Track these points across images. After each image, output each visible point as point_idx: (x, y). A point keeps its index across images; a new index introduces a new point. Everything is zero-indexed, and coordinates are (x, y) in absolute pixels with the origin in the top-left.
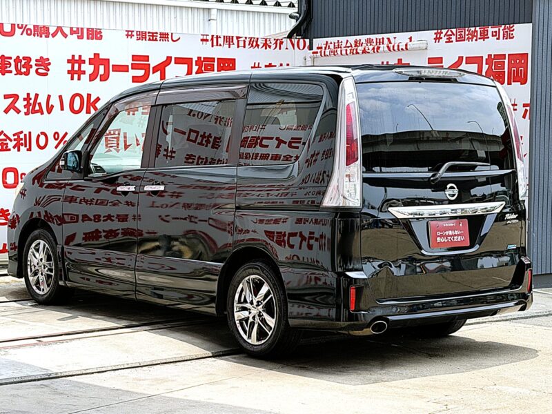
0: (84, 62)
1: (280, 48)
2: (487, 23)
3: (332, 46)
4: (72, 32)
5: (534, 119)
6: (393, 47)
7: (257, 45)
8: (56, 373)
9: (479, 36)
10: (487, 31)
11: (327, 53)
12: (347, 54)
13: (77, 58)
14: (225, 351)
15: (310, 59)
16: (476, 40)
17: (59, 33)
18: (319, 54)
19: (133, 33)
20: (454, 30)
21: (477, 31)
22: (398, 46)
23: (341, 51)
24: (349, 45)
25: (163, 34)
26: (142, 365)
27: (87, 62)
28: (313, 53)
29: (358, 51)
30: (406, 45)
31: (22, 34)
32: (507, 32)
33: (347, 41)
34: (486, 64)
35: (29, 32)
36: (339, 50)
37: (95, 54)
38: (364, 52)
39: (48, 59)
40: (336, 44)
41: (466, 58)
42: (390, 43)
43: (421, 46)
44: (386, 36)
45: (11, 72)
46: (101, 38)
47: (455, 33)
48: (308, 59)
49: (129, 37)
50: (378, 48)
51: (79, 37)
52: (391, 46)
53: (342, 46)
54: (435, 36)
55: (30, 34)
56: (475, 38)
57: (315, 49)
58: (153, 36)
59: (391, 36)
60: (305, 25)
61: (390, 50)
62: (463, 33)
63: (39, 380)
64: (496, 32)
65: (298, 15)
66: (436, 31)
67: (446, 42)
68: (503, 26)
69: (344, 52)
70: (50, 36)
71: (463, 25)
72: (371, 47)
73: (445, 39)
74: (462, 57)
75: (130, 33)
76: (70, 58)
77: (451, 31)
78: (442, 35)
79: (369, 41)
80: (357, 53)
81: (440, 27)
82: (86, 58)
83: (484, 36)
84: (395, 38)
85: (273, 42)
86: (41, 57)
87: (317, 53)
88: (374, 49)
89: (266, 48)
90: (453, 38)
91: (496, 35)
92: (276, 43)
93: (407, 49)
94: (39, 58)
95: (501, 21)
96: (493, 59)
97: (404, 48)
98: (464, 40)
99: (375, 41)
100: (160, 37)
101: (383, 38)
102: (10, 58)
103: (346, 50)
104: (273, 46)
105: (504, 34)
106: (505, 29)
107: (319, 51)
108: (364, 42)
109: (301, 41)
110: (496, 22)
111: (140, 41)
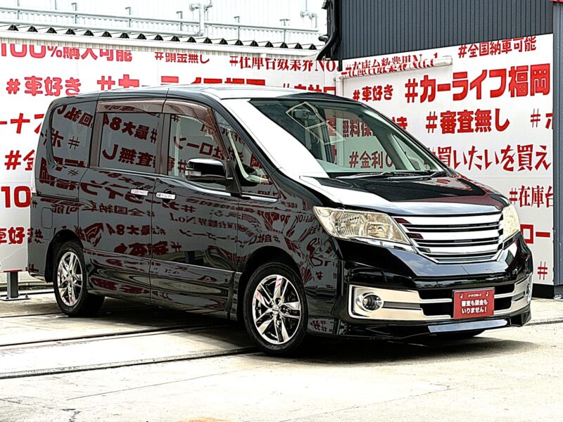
0: (114, 83)
1: (310, 70)
2: (509, 36)
3: (360, 66)
4: (102, 54)
5: (558, 128)
6: (419, 63)
7: (287, 67)
8: (70, 368)
9: (502, 49)
10: (510, 43)
11: (356, 73)
12: (375, 73)
13: (106, 79)
14: (241, 349)
15: (339, 80)
16: (499, 53)
17: (89, 54)
18: (348, 75)
19: (163, 55)
20: (478, 45)
21: (500, 45)
22: (424, 63)
23: (369, 70)
24: (376, 64)
25: (192, 56)
26: (156, 361)
27: (117, 83)
28: (343, 74)
29: (386, 69)
30: (432, 61)
31: (52, 56)
32: (529, 44)
33: (375, 61)
34: (510, 76)
35: (59, 54)
36: (367, 70)
37: (124, 75)
38: (391, 70)
39: (78, 80)
40: (365, 64)
41: (490, 71)
42: (417, 60)
43: (446, 61)
44: (412, 54)
45: (41, 92)
46: (130, 59)
47: (478, 47)
48: (338, 80)
49: (159, 59)
50: (405, 66)
51: (108, 59)
52: (417, 63)
53: (370, 66)
54: (459, 51)
55: (60, 56)
56: (498, 51)
57: (344, 70)
58: (182, 58)
59: (417, 53)
60: (334, 47)
61: (416, 67)
62: (486, 47)
63: (52, 373)
64: (518, 44)
65: (326, 37)
66: (460, 46)
67: (470, 57)
68: (525, 38)
69: (372, 72)
70: (80, 57)
71: (486, 39)
72: (398, 65)
73: (469, 54)
74: (486, 71)
75: (159, 55)
76: (100, 79)
77: (475, 46)
78: (466, 50)
79: (396, 60)
80: (385, 72)
81: (464, 42)
82: (115, 78)
83: (507, 50)
84: (421, 55)
85: (303, 63)
86: (72, 78)
87: (346, 73)
88: (400, 66)
89: (295, 70)
90: (477, 52)
91: (518, 48)
92: (305, 65)
93: (432, 65)
94: (69, 79)
95: (523, 34)
96: (516, 71)
97: (429, 64)
98: (488, 54)
99: (401, 59)
100: (190, 59)
101: (409, 56)
102: (41, 79)
103: (374, 69)
104: (303, 68)
105: (526, 46)
106: (527, 40)
107: (348, 71)
108: (391, 60)
109: (331, 63)
110: (518, 34)
111: (169, 62)
